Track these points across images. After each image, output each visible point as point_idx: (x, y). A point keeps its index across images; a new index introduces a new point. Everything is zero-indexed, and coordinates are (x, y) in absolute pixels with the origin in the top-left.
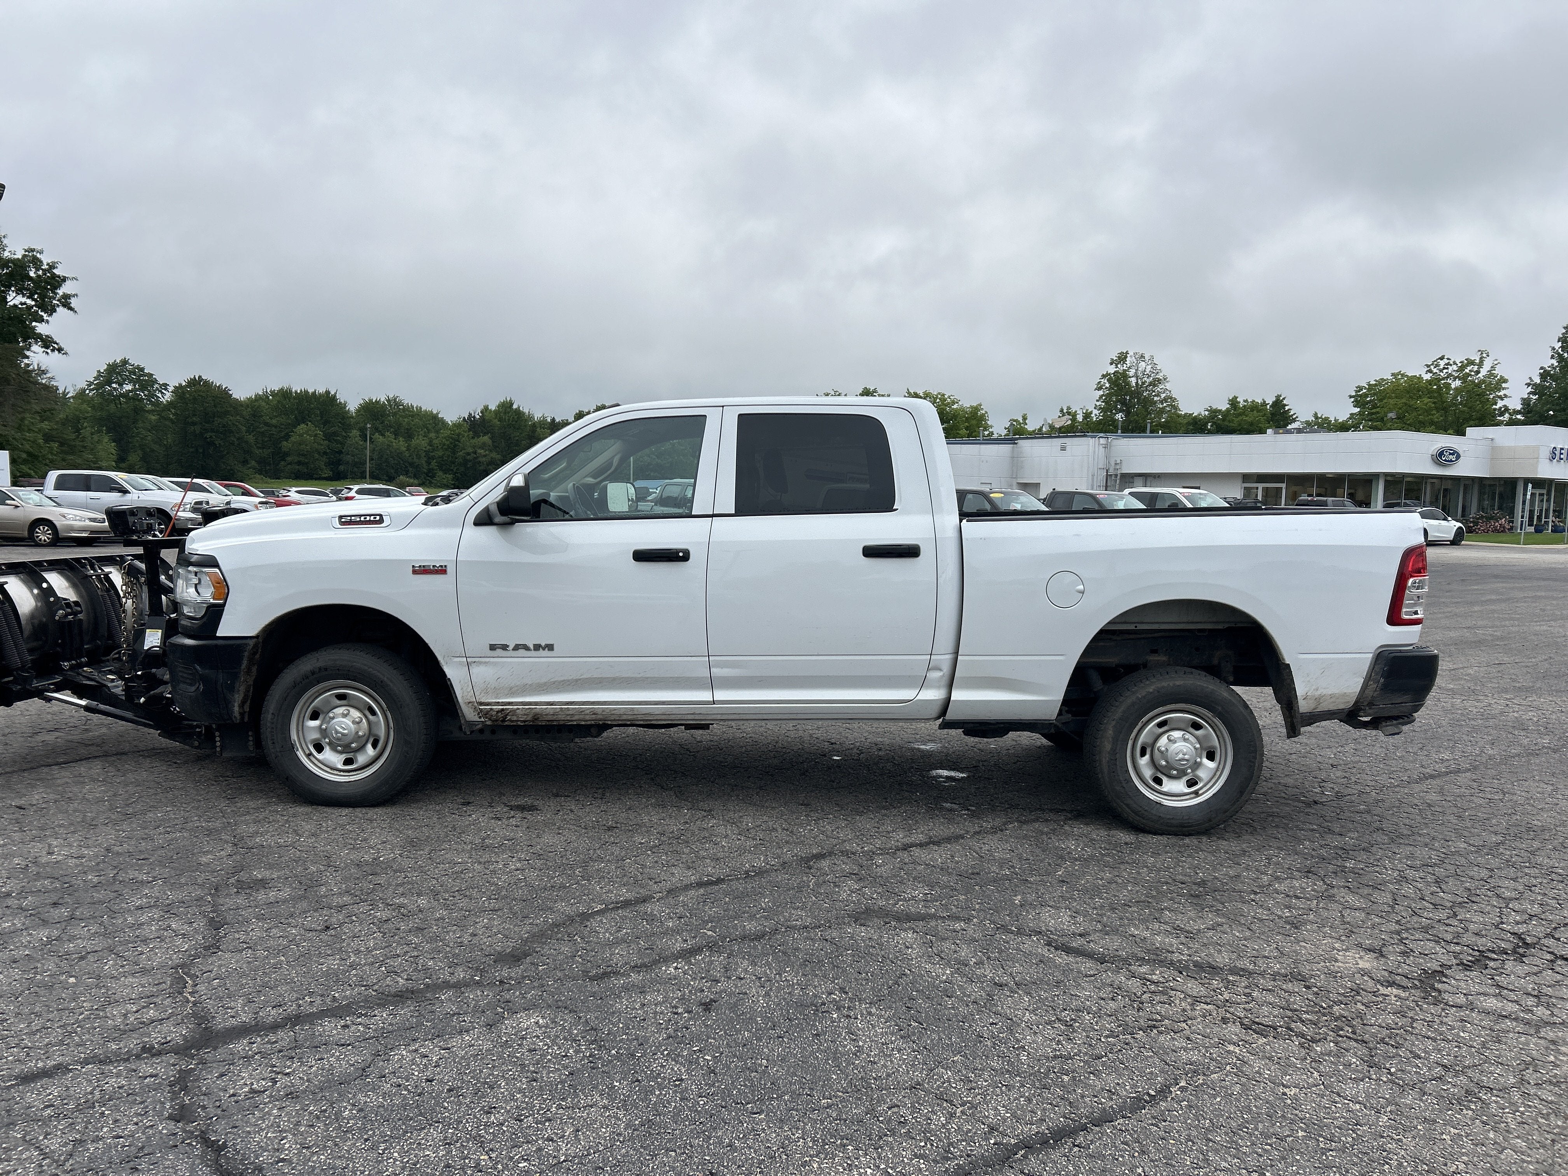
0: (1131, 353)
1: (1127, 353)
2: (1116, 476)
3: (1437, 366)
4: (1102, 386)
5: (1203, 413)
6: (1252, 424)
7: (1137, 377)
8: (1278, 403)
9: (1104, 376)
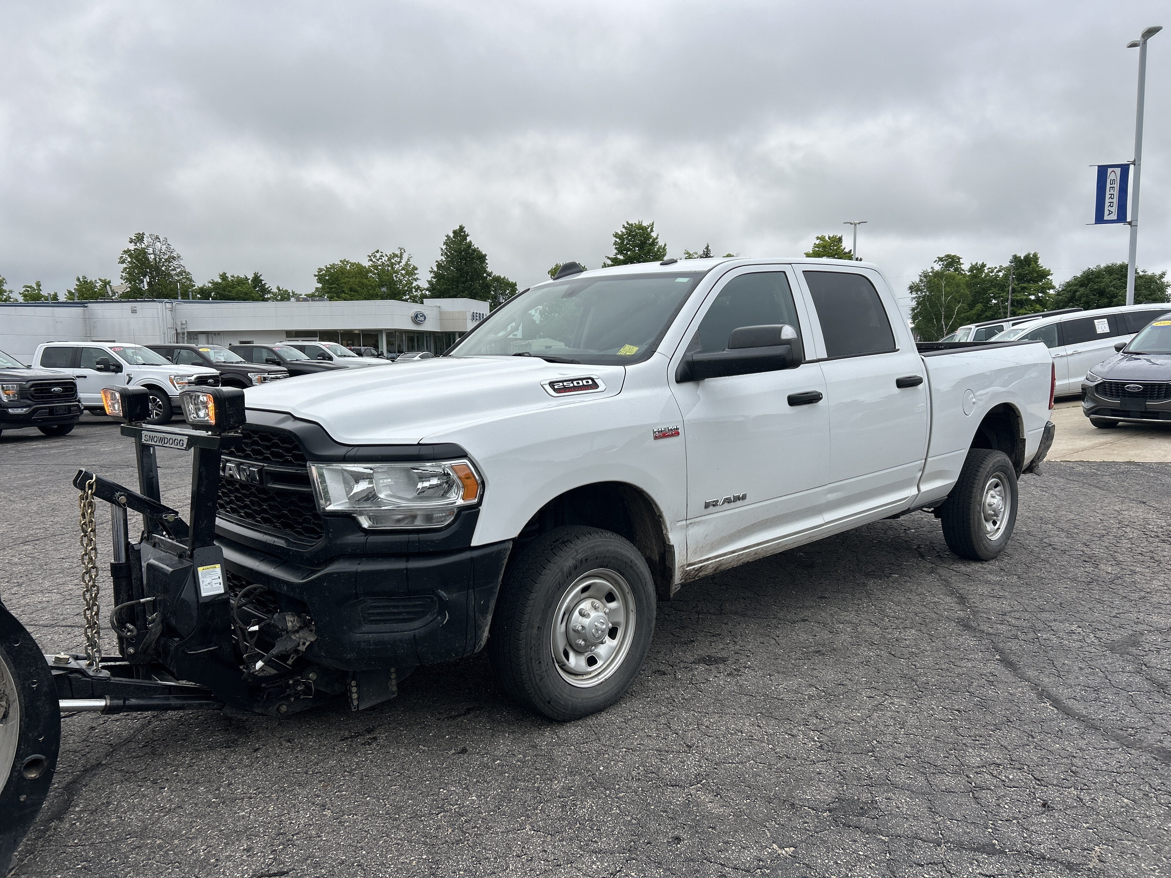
0: (147, 234)
1: (143, 234)
2: (183, 334)
3: (375, 256)
4: (125, 260)
5: (207, 285)
6: (246, 294)
7: (155, 254)
8: (257, 280)
9: (125, 252)
